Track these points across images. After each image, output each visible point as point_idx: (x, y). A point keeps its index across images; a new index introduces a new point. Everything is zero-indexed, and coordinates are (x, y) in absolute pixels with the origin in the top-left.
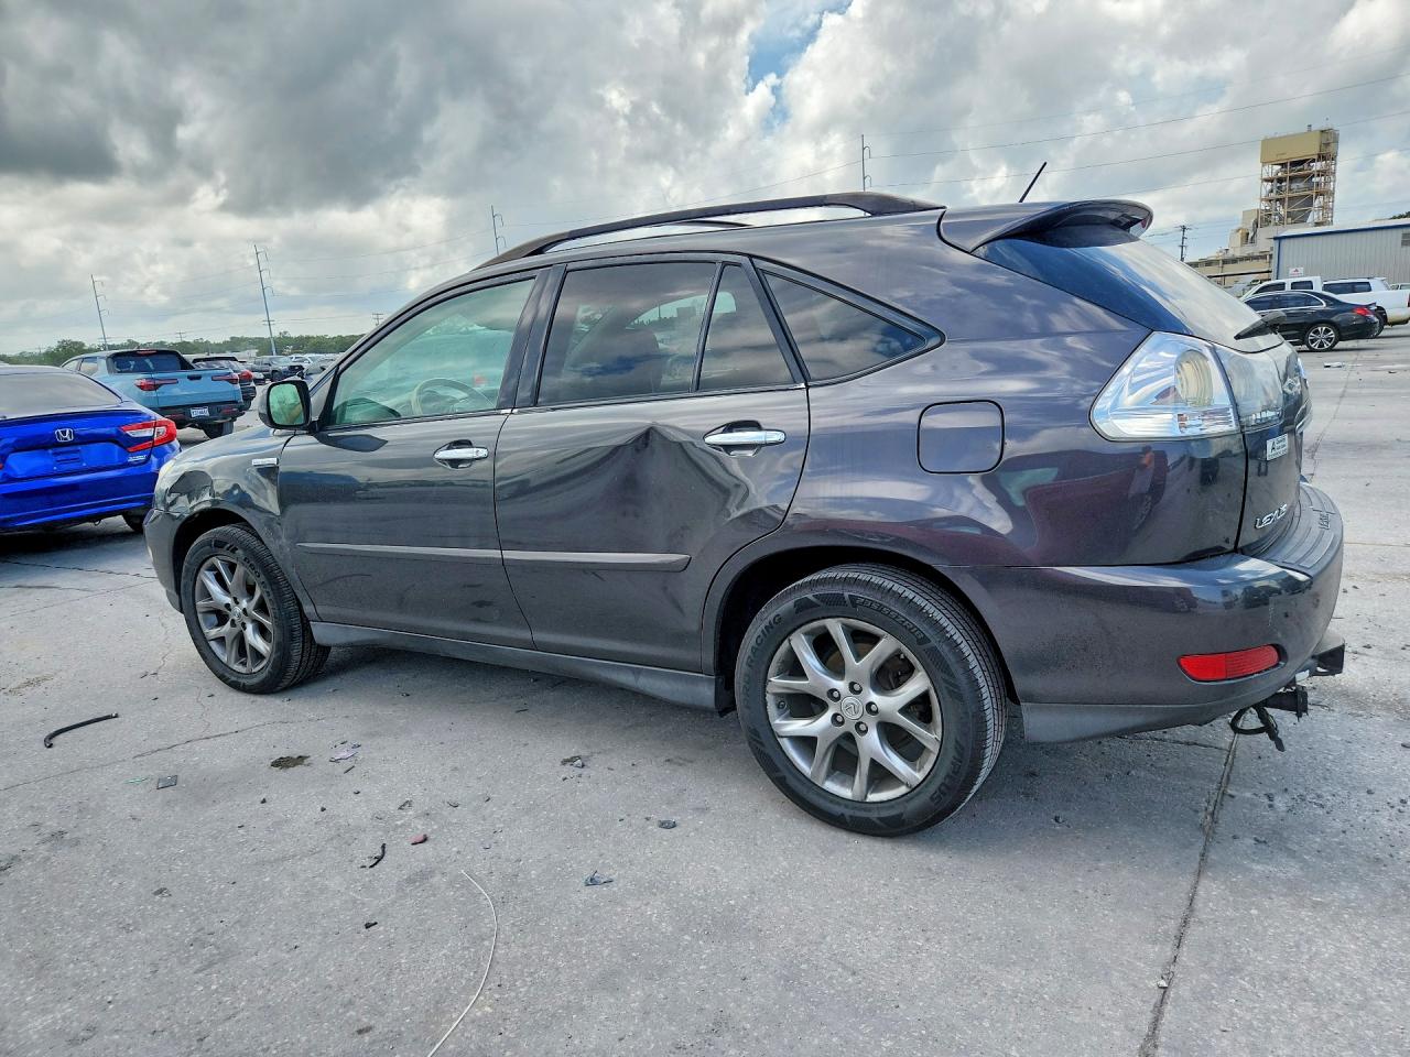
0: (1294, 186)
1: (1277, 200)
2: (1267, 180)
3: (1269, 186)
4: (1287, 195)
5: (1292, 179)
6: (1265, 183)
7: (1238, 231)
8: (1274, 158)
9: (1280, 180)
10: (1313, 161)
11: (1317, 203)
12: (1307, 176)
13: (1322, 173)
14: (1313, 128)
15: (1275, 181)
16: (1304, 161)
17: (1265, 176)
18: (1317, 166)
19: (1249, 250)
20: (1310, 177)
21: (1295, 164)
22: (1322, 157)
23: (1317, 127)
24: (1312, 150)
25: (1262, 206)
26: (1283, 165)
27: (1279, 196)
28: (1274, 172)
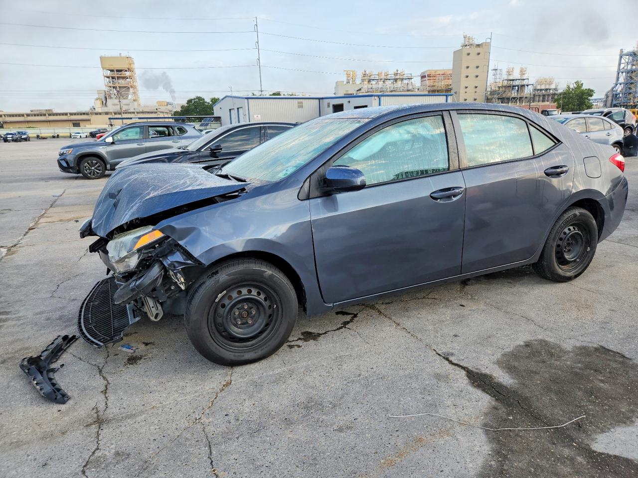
0: (120, 81)
1: (113, 87)
2: (108, 77)
3: (108, 80)
4: (117, 85)
5: (118, 78)
6: (106, 78)
7: (97, 99)
8: (108, 67)
9: (113, 78)
10: (126, 71)
11: (131, 90)
13: (130, 77)
14: (122, 56)
15: (111, 78)
16: (121, 71)
17: (105, 75)
18: (128, 74)
19: (106, 110)
20: (124, 78)
21: (118, 71)
22: (129, 70)
23: (124, 54)
24: (124, 65)
25: (107, 89)
26: (112, 71)
27: (114, 85)
28: (109, 73)
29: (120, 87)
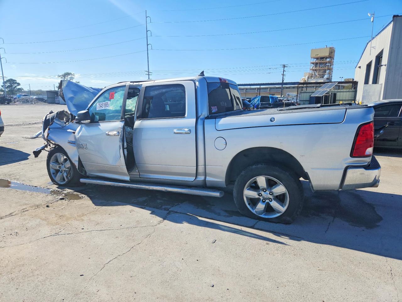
0: (321, 66)
1: (315, 70)
2: (312, 63)
3: (313, 65)
4: (318, 68)
5: (320, 63)
6: (312, 64)
8: (314, 56)
9: (317, 64)
10: (327, 58)
11: (327, 72)
12: (325, 62)
13: (330, 62)
14: (327, 47)
15: (315, 64)
17: (312, 62)
18: (328, 60)
21: (322, 58)
22: (330, 57)
24: (327, 54)
25: (311, 72)
26: (317, 59)
27: (316, 69)
28: (315, 61)
29: (319, 70)
